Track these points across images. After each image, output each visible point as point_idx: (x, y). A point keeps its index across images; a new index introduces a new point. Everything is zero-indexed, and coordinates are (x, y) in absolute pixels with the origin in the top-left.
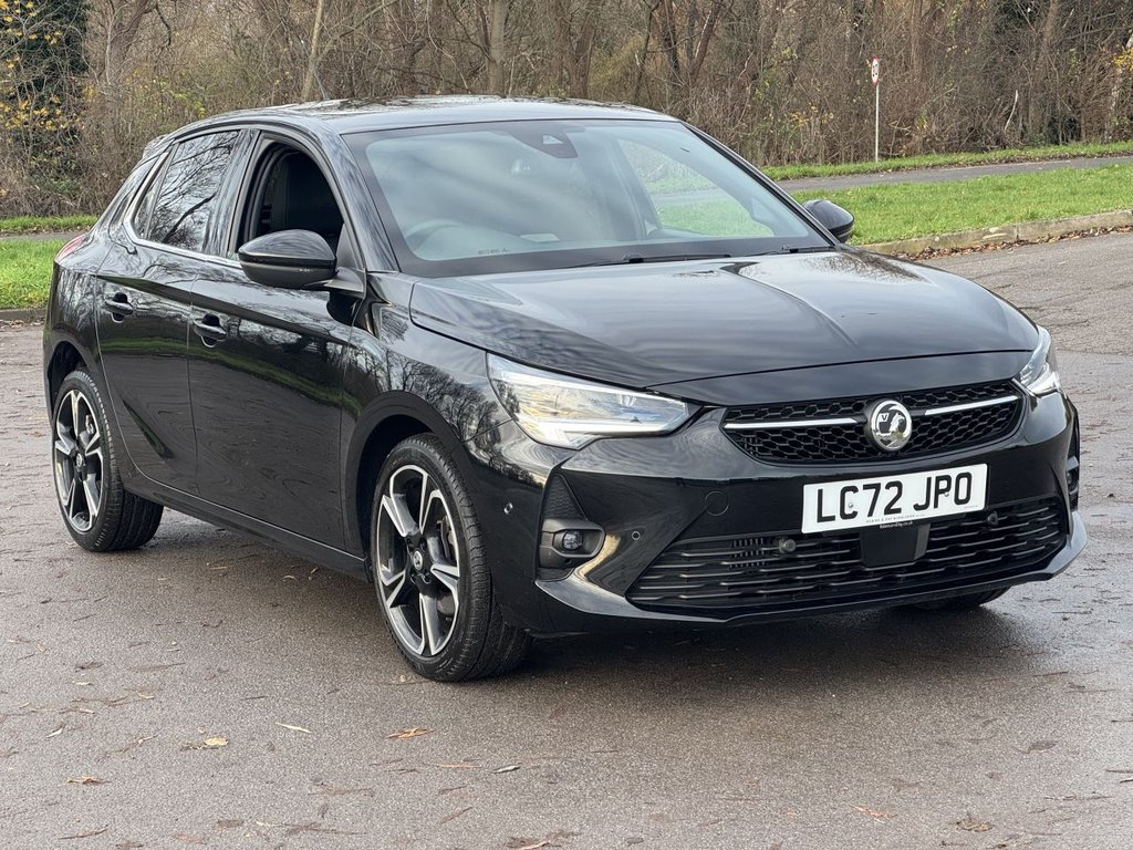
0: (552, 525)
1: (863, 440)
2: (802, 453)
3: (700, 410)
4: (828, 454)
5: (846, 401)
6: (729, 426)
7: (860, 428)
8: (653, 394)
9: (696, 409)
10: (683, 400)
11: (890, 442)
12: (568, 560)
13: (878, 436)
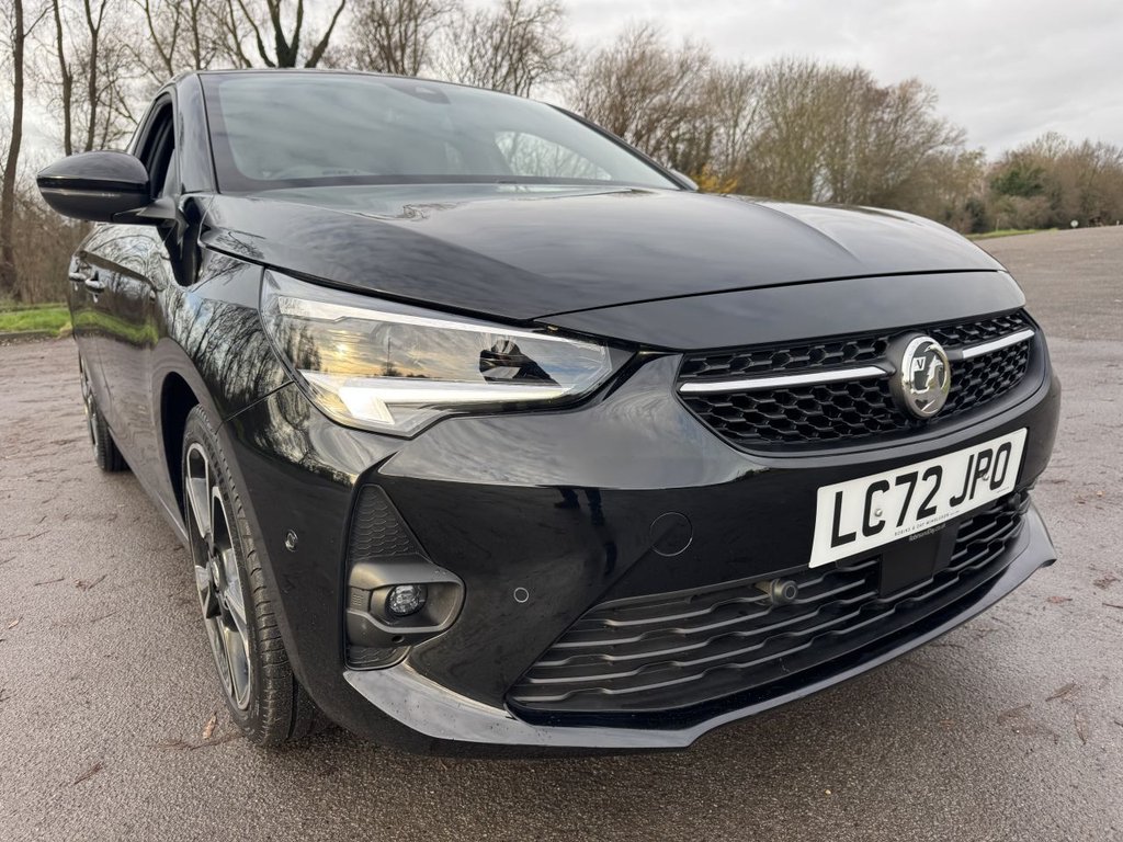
0: (366, 574)
1: (888, 402)
2: (806, 430)
3: (633, 358)
4: (842, 428)
5: (865, 338)
6: (687, 387)
7: (884, 383)
8: (546, 332)
9: (625, 357)
10: (600, 340)
11: (926, 402)
12: (397, 637)
13: (912, 394)
